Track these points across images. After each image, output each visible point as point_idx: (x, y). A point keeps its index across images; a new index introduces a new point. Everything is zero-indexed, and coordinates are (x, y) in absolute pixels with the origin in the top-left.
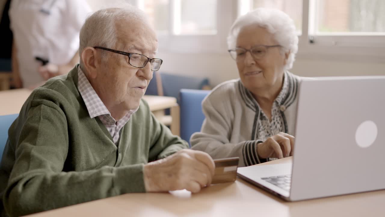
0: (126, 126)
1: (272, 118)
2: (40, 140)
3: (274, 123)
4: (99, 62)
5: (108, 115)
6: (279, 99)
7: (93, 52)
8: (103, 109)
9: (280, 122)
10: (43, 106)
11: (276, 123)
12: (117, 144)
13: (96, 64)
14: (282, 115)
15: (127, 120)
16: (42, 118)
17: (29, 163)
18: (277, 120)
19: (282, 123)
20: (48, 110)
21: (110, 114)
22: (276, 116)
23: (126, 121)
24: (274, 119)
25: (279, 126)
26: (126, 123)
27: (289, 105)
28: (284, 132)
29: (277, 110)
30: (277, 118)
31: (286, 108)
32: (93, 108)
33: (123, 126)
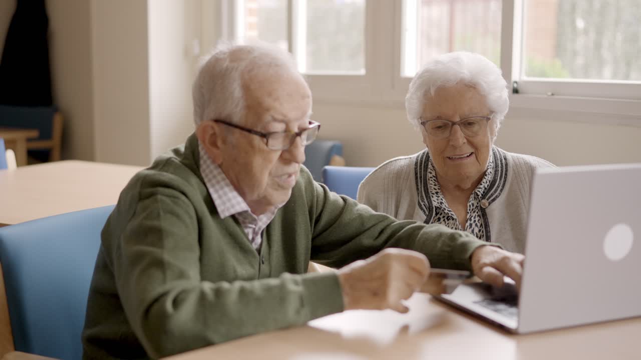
0: (269, 227)
1: (468, 216)
2: (169, 243)
3: (471, 225)
4: (224, 142)
5: (246, 212)
6: (480, 191)
7: (213, 128)
8: (239, 203)
9: (479, 225)
10: (159, 197)
11: (474, 225)
12: (259, 251)
13: (219, 143)
14: (483, 214)
15: (271, 218)
16: (162, 213)
17: (164, 273)
18: (475, 221)
19: (481, 225)
20: (168, 200)
21: (249, 210)
22: (474, 215)
23: (269, 219)
24: (471, 220)
25: (476, 230)
26: (269, 222)
27: (494, 200)
28: (484, 240)
29: (475, 204)
30: (475, 218)
31: (490, 204)
32: (224, 203)
33: (264, 226)
